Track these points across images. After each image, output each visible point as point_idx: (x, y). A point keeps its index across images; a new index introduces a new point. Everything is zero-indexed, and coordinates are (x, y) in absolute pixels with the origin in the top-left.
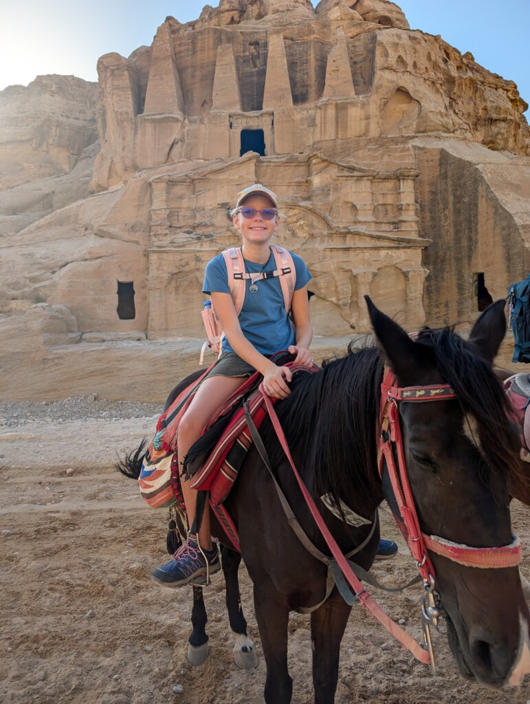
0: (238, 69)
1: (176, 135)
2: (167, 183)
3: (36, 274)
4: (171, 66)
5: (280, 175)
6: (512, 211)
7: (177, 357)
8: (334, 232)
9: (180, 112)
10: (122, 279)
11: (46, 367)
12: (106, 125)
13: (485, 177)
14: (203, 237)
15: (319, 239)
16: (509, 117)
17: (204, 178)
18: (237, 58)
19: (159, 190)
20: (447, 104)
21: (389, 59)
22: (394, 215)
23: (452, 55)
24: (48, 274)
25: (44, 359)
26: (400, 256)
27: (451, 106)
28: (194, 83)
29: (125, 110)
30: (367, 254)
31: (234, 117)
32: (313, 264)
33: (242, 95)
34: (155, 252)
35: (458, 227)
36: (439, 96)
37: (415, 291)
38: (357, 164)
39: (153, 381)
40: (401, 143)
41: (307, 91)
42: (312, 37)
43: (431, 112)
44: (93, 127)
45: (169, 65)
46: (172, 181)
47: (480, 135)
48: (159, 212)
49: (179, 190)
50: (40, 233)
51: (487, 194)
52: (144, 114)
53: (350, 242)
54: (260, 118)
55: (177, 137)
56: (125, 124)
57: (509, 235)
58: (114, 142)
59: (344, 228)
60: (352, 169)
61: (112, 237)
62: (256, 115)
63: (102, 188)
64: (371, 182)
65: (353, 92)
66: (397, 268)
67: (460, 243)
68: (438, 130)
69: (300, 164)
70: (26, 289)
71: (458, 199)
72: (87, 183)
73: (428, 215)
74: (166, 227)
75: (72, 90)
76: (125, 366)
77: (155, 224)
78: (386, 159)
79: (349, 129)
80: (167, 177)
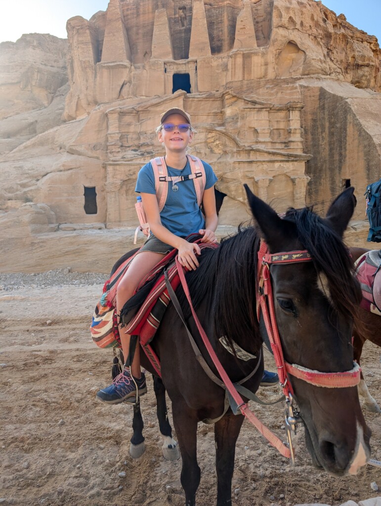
0: (170, 28)
1: (125, 78)
2: (119, 114)
3: (25, 181)
4: (121, 26)
5: (202, 107)
6: (371, 134)
7: (128, 241)
8: (241, 149)
9: (128, 61)
10: (87, 185)
11: (34, 248)
12: (74, 71)
13: (353, 108)
14: (145, 154)
15: (230, 155)
16: (371, 63)
17: (146, 110)
18: (169, 19)
19: (113, 119)
20: (326, 53)
21: (283, 19)
22: (285, 137)
23: (330, 16)
24: (34, 182)
25: (32, 243)
26: (289, 167)
27: (328, 55)
28: (138, 39)
29: (87, 59)
30: (265, 166)
31: (168, 64)
32: (226, 173)
33: (174, 48)
34: (110, 165)
35: (332, 146)
36: (319, 48)
37: (300, 193)
38: (258, 99)
39: (111, 258)
40: (291, 83)
41: (222, 44)
42: (225, 3)
43: (313, 59)
44: (64, 73)
45: (120, 25)
46: (122, 113)
47: (349, 77)
48: (113, 135)
49: (128, 119)
50: (27, 151)
51: (353, 121)
52: (101, 62)
53: (252, 157)
54: (187, 65)
55: (126, 80)
56: (88, 70)
57: (369, 151)
58: (79, 83)
59: (248, 146)
60: (254, 103)
61: (80, 154)
62: (184, 62)
63: (71, 118)
64: (269, 113)
65: (256, 45)
66: (287, 176)
67: (333, 157)
68: (318, 73)
69: (216, 99)
70: (18, 193)
71: (332, 125)
72: (61, 114)
73: (310, 137)
74: (118, 146)
75: (48, 45)
76: (90, 248)
77: (110, 144)
78: (279, 95)
79: (252, 72)
80: (119, 109)
